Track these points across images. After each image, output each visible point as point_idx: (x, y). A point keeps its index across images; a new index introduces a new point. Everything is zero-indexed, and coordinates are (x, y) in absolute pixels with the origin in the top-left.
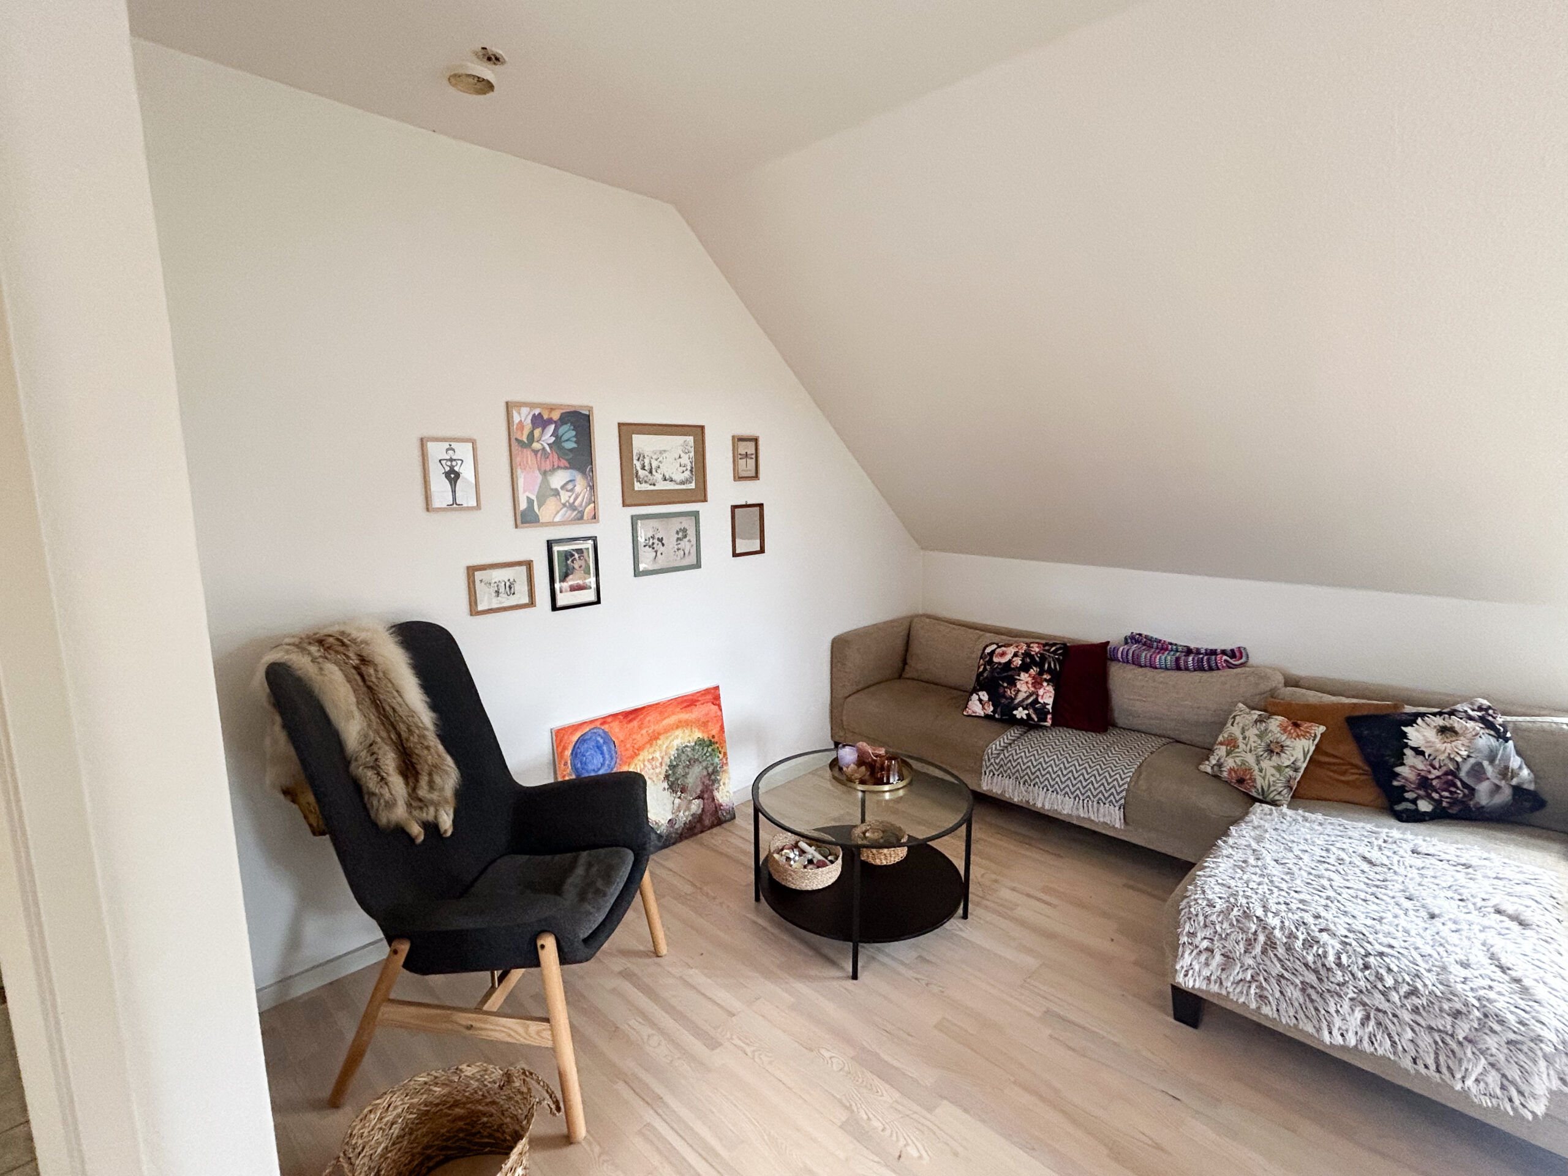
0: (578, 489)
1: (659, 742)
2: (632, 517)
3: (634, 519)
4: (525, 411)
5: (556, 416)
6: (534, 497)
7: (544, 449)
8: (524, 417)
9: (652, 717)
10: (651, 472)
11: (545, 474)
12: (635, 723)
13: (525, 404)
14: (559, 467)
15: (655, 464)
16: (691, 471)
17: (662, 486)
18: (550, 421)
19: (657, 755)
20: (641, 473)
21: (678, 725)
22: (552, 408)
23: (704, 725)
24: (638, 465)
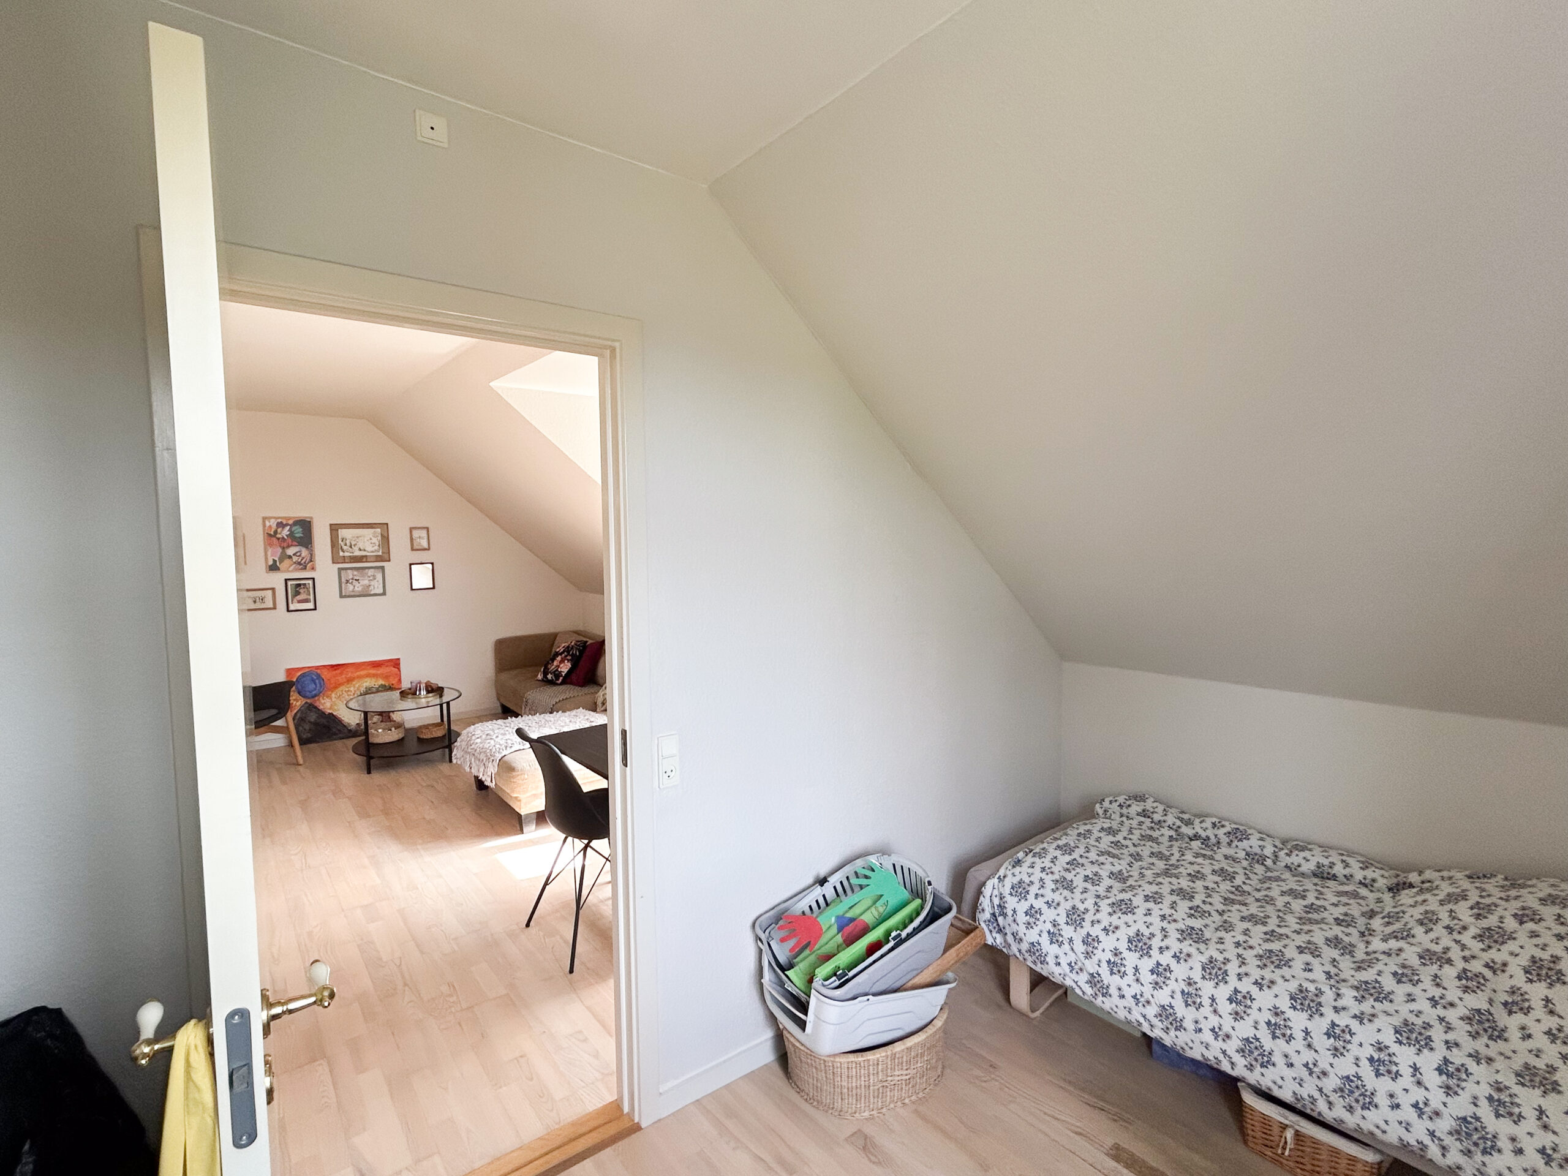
0: (303, 555)
1: (354, 683)
2: (339, 568)
3: (340, 570)
4: (272, 521)
5: (291, 522)
6: (277, 559)
7: (283, 538)
8: (273, 523)
9: (350, 669)
10: (351, 547)
11: (283, 548)
12: (338, 671)
13: (271, 518)
14: (292, 545)
15: (353, 543)
16: (379, 546)
17: (357, 553)
18: (287, 525)
19: (352, 689)
20: (345, 548)
21: (368, 676)
22: (289, 518)
23: (386, 677)
24: (342, 544)
